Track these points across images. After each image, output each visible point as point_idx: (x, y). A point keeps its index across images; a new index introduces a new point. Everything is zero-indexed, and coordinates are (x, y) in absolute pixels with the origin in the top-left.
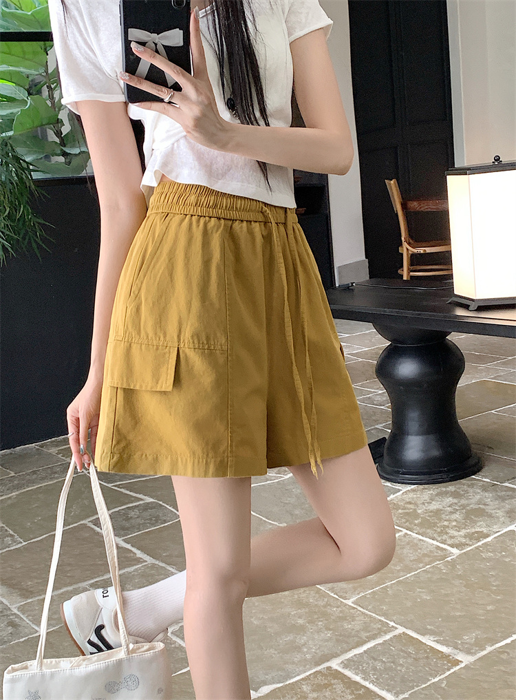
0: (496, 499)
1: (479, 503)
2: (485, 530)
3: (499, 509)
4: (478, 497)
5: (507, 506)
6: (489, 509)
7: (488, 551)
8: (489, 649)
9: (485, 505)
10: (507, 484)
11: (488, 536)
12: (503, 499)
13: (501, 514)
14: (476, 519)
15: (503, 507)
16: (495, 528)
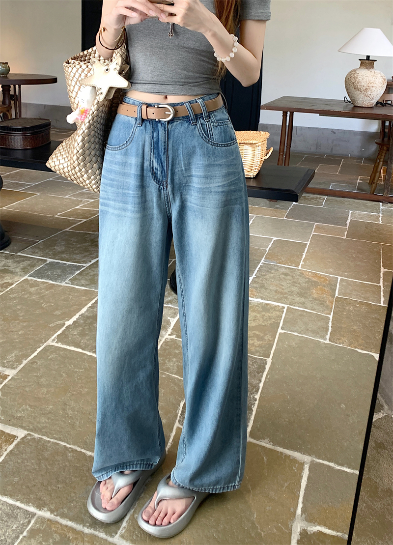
0: (14, 263)
1: (4, 266)
2: (10, 281)
3: (17, 268)
4: (3, 263)
5: (21, 266)
6: (11, 269)
7: (13, 293)
8: (25, 362)
9: (8, 266)
10: (19, 254)
11: (12, 284)
12: (19, 262)
13: (18, 270)
14: (4, 275)
15: (19, 266)
16: (16, 279)
